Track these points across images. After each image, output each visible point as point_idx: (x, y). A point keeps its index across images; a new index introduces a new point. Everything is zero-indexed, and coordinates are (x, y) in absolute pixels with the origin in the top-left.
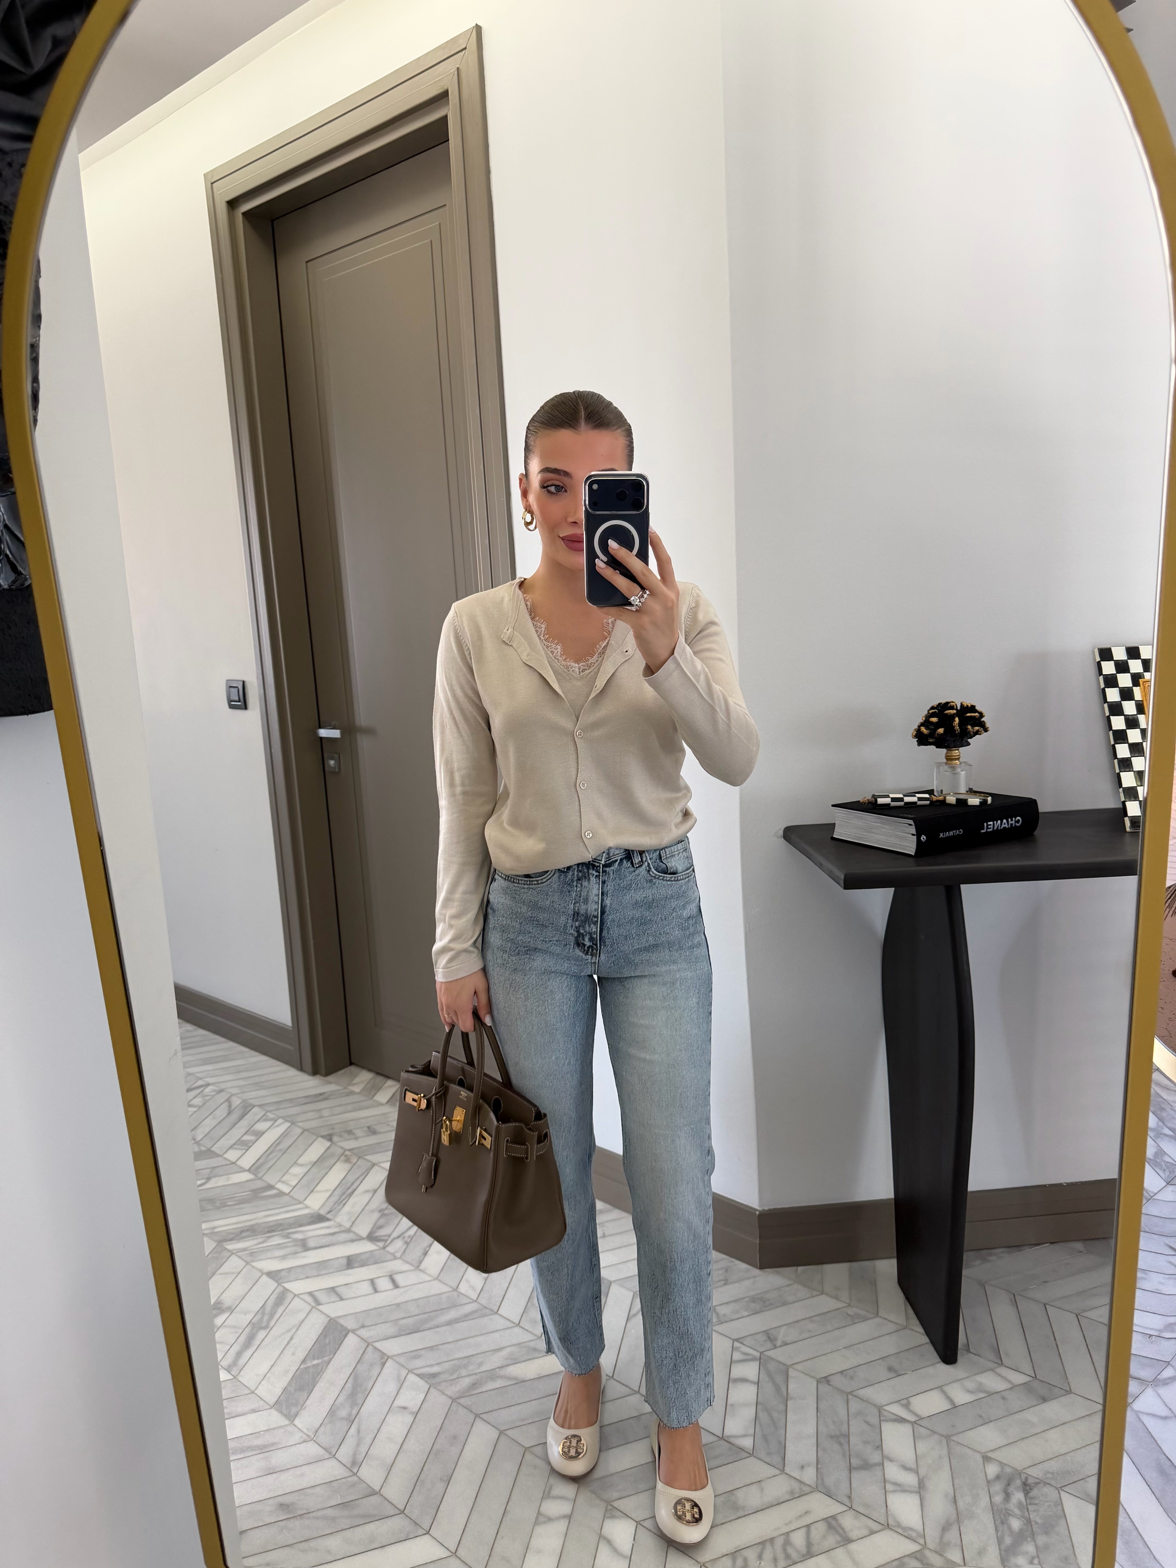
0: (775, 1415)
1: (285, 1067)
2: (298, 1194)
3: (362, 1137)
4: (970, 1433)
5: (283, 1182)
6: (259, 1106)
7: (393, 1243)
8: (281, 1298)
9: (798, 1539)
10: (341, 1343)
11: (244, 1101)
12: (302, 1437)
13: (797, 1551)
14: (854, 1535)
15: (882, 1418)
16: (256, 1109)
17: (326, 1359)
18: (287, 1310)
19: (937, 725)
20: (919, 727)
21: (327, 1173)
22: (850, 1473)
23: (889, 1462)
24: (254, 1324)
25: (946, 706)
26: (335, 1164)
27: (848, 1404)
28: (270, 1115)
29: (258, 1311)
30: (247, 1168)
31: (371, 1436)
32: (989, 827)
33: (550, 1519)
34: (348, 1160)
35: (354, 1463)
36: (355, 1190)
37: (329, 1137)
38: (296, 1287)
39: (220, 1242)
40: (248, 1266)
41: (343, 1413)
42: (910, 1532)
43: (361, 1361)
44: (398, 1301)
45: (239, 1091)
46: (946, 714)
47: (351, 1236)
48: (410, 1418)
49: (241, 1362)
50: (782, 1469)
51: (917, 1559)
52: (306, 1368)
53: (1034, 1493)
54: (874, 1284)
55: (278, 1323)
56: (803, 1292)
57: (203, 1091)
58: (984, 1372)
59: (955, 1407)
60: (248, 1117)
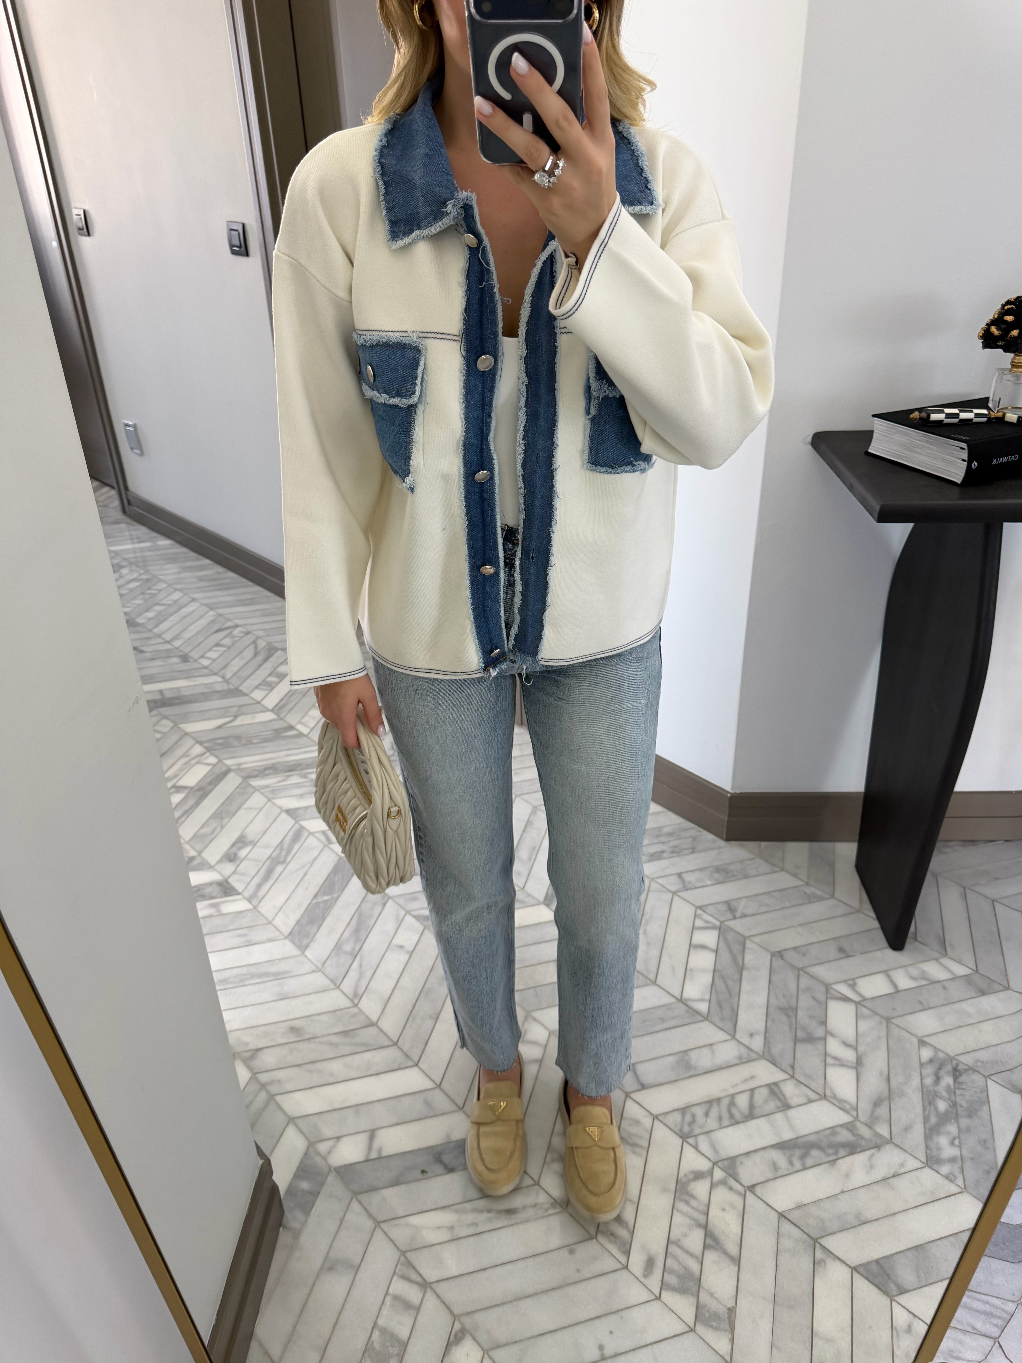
0: (730, 983)
4: (910, 1018)
5: (302, 724)
8: (297, 837)
9: (742, 1102)
11: (268, 642)
12: (311, 968)
13: (741, 1113)
14: (793, 1102)
15: (829, 996)
16: (278, 652)
17: (335, 896)
18: (302, 847)
19: (1012, 326)
20: (988, 324)
22: (795, 1044)
23: (830, 1037)
24: (273, 859)
27: (798, 979)
29: (277, 847)
30: (270, 708)
31: (372, 970)
35: (355, 996)
38: (311, 825)
39: (245, 779)
40: (269, 803)
41: (348, 948)
42: (845, 1104)
43: (364, 900)
45: (264, 633)
48: (407, 957)
49: (261, 893)
50: (733, 1035)
51: (848, 1129)
52: (317, 903)
53: (963, 1078)
54: (832, 866)
55: (294, 858)
56: (764, 867)
57: (231, 633)
58: (928, 961)
59: (898, 992)
60: (271, 659)
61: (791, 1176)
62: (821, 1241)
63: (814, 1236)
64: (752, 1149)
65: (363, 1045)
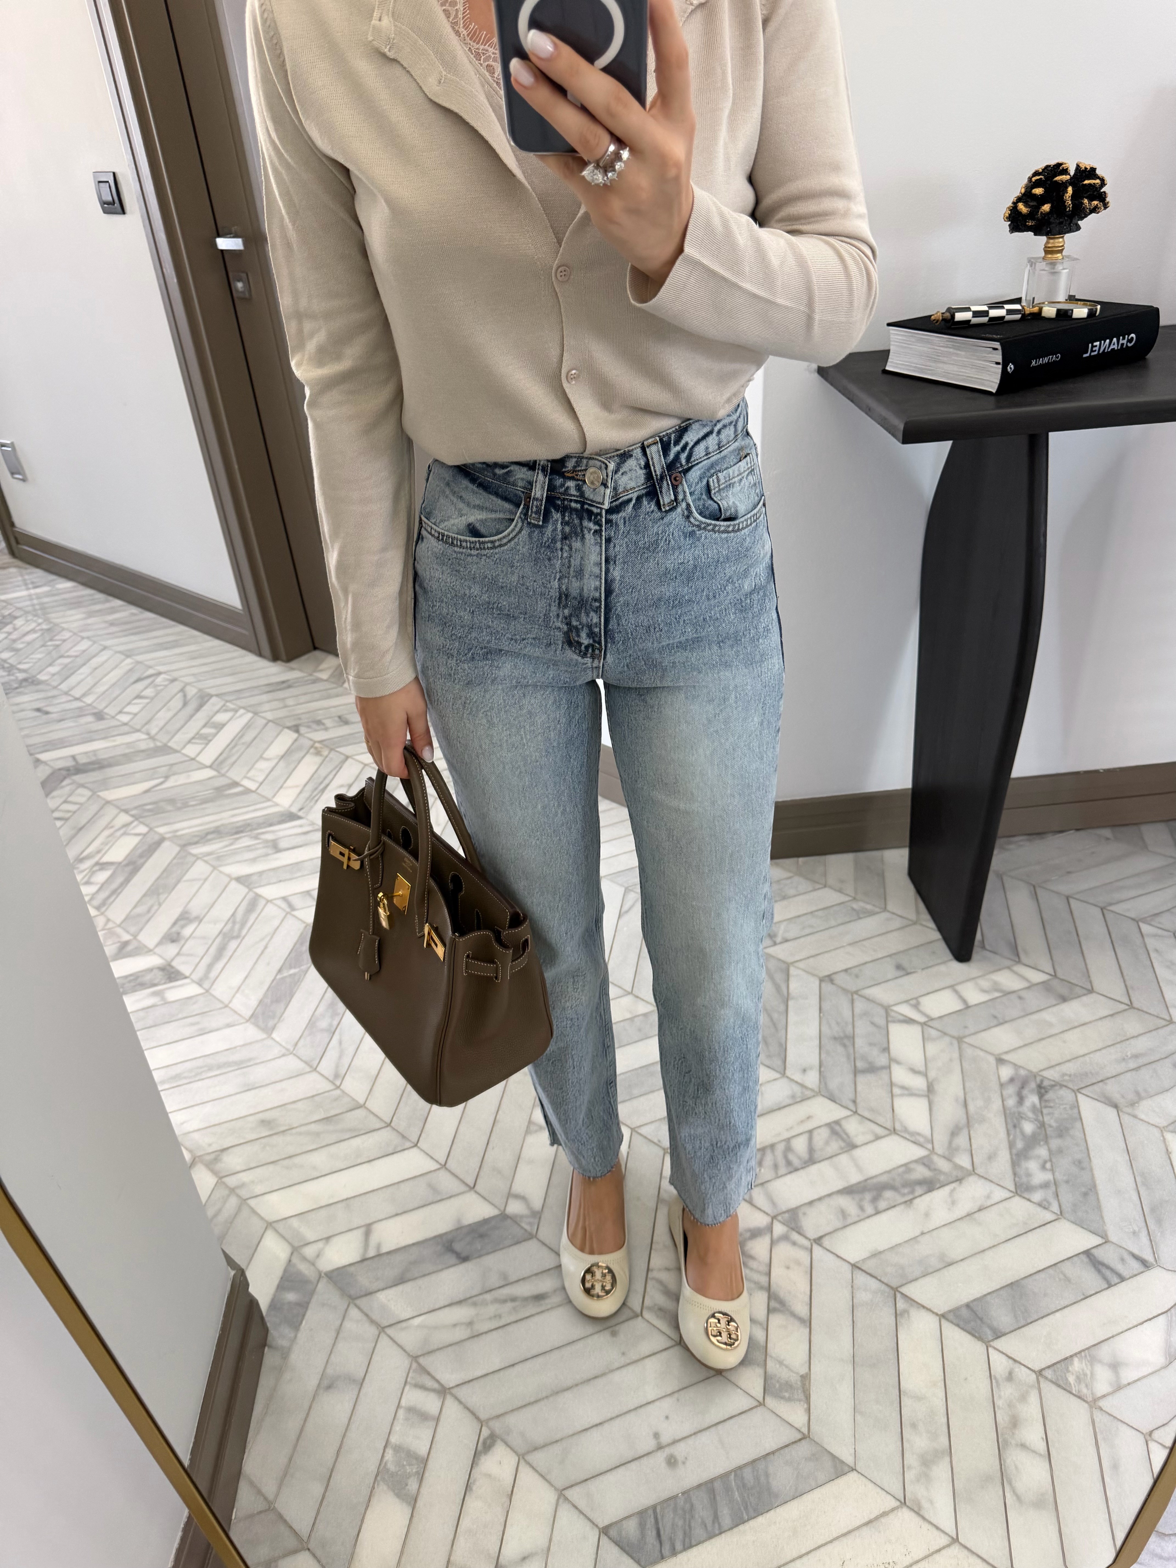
0: (777, 1017)
1: (242, 652)
2: (266, 791)
3: (331, 726)
4: (983, 1034)
5: (249, 778)
6: (218, 695)
8: (251, 905)
11: (200, 690)
12: (281, 1051)
13: (799, 1158)
14: (858, 1140)
15: (890, 1019)
16: (214, 699)
17: (304, 968)
18: (260, 916)
19: (1041, 200)
20: (1014, 204)
21: (296, 767)
22: (855, 1076)
23: (896, 1065)
24: (225, 934)
25: (1055, 170)
26: (303, 757)
27: (853, 1003)
28: (231, 706)
29: (229, 920)
30: (208, 764)
31: (354, 1048)
32: (1096, 348)
34: (318, 753)
35: (336, 1076)
36: (328, 785)
37: (296, 729)
38: (269, 891)
39: (183, 847)
40: (216, 872)
41: (323, 1024)
42: (918, 1137)
45: (194, 680)
46: (1055, 181)
49: (213, 974)
50: (783, 1074)
51: (924, 1164)
52: (282, 978)
53: (1050, 1095)
54: (881, 876)
55: (250, 931)
57: (153, 681)
58: (1000, 970)
59: (968, 1007)
60: (205, 708)
61: (862, 1223)
62: (904, 1290)
63: (894, 1285)
64: (816, 1197)
65: (350, 1130)
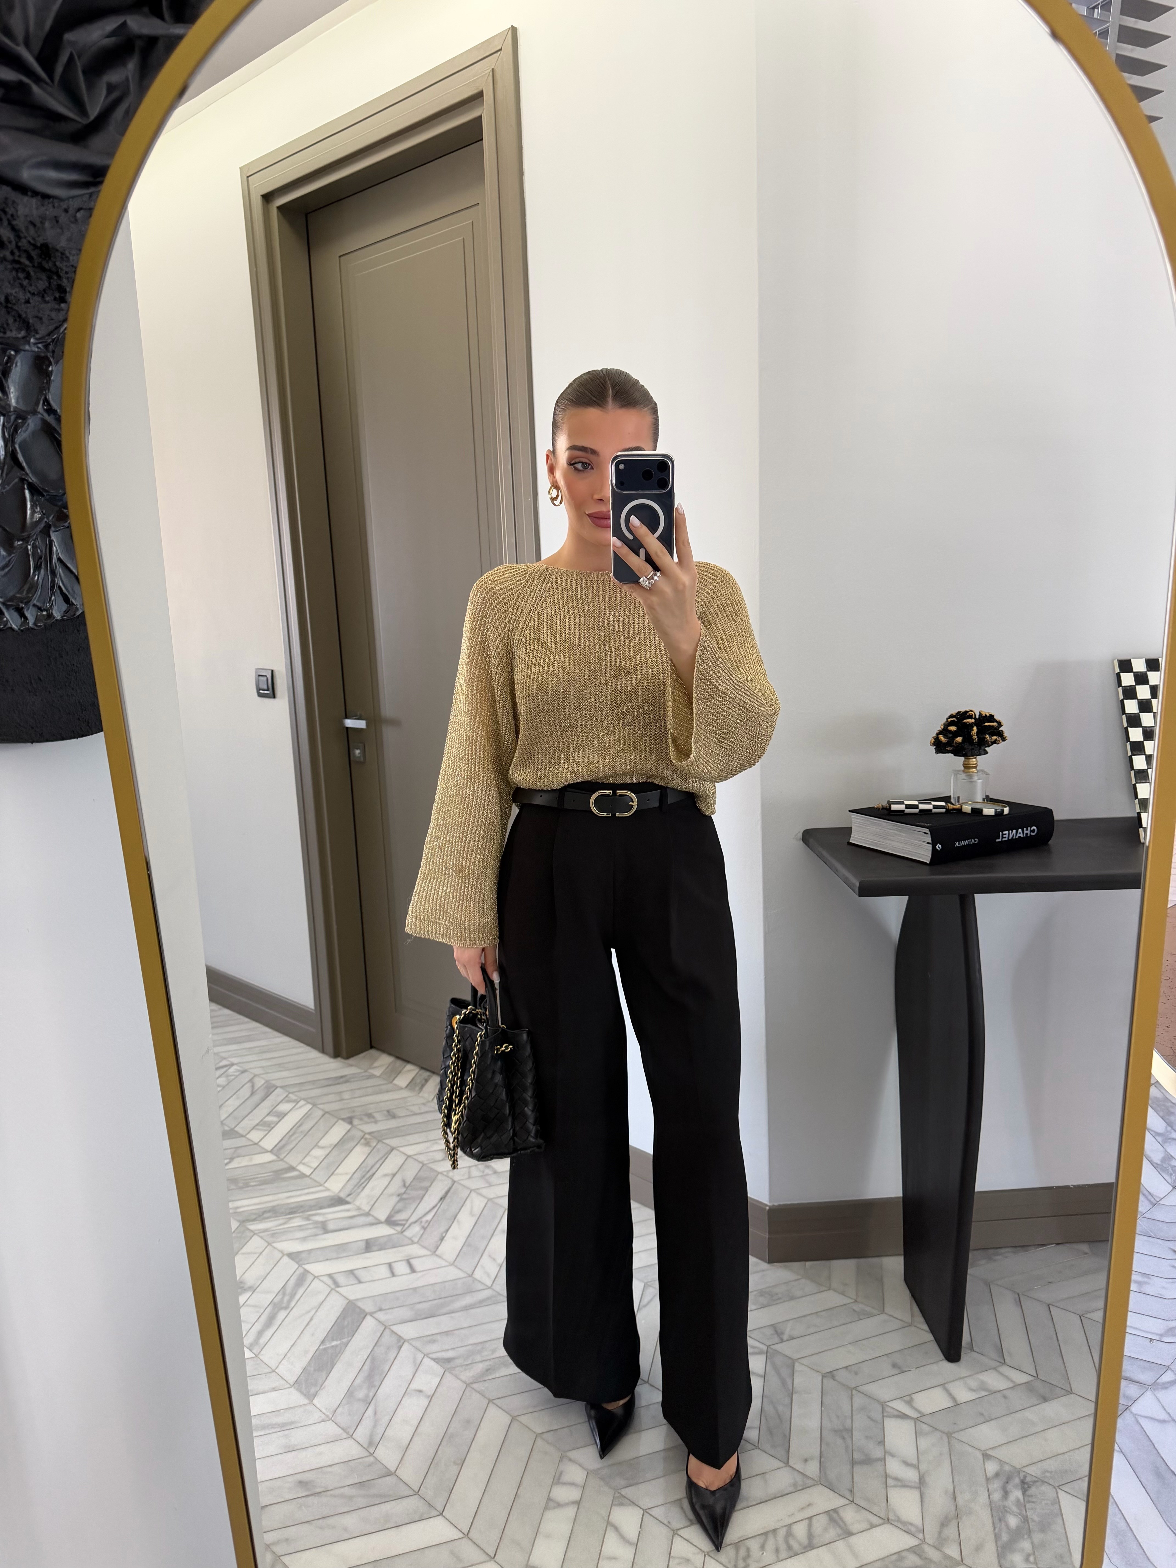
0: (780, 1408)
1: (308, 1048)
2: (319, 1176)
3: (382, 1120)
4: (971, 1431)
5: (304, 1164)
6: (281, 1087)
7: (411, 1227)
8: (302, 1279)
9: (800, 1531)
10: (359, 1326)
11: (267, 1081)
12: (320, 1417)
13: (799, 1543)
14: (855, 1528)
15: (885, 1414)
16: (278, 1091)
17: (345, 1340)
18: (307, 1291)
19: (955, 734)
20: (937, 734)
21: (347, 1156)
22: (852, 1467)
23: (890, 1457)
24: (275, 1304)
25: (965, 715)
26: (355, 1147)
27: (852, 1399)
28: (292, 1097)
29: (279, 1292)
30: (269, 1148)
31: (388, 1418)
32: (1004, 836)
33: (559, 1505)
34: (367, 1144)
35: (370, 1443)
36: (374, 1174)
37: (350, 1120)
38: (316, 1268)
39: (243, 1222)
40: (269, 1247)
41: (361, 1394)
42: (910, 1527)
43: (378, 1345)
44: (415, 1285)
45: (263, 1072)
46: (964, 723)
47: (370, 1219)
48: (425, 1402)
49: (262, 1341)
50: (786, 1463)
51: (915, 1553)
52: (325, 1349)
53: (1033, 1491)
54: (880, 1281)
55: (299, 1303)
56: (809, 1287)
57: (226, 1071)
58: (987, 1371)
59: (957, 1405)
60: (270, 1097)
65: (381, 1496)
